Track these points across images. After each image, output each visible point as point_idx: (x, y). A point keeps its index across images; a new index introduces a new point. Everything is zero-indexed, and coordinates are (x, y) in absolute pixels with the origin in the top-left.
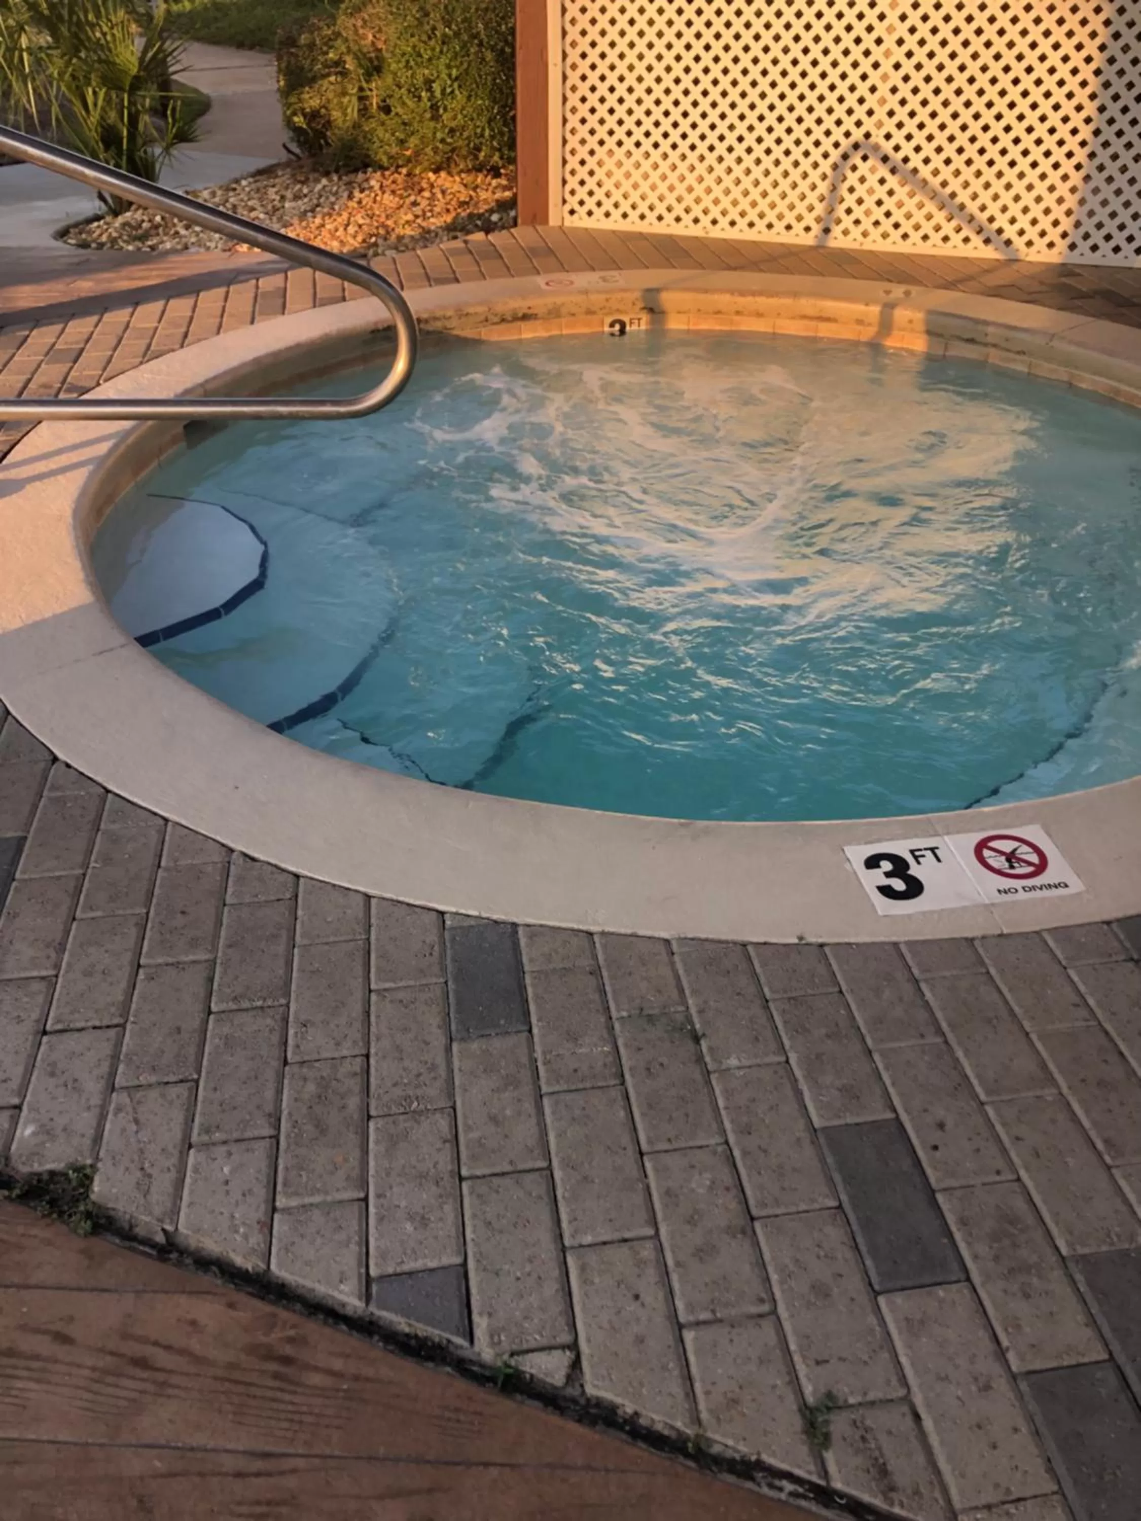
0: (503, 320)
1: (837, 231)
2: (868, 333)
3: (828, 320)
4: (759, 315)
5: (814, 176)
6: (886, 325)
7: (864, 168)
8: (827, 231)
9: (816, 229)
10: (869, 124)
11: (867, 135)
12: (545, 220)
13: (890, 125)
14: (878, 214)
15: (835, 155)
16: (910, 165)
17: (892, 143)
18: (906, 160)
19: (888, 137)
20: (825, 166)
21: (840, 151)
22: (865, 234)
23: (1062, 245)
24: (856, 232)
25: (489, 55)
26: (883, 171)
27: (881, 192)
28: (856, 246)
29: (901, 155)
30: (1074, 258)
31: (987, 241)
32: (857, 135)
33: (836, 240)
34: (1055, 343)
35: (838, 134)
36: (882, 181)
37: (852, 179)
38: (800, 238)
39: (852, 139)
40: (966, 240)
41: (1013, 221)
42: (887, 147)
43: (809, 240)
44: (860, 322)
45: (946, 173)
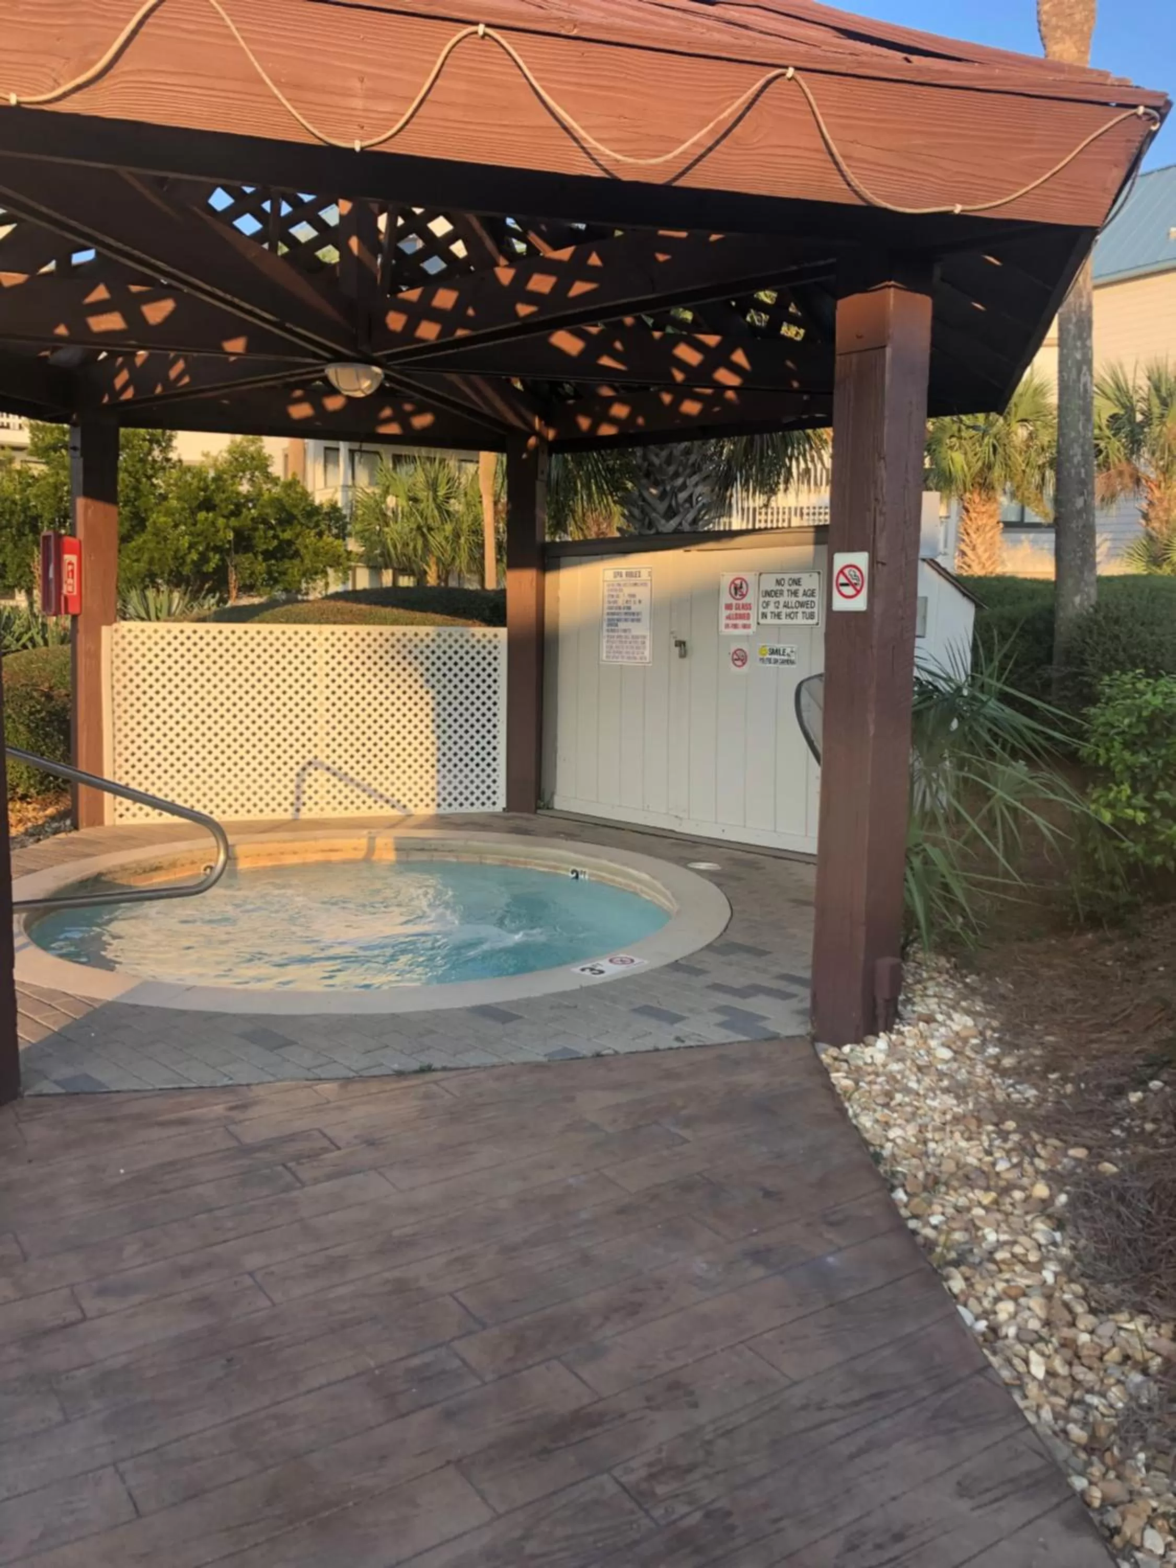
0: (145, 872)
1: (304, 809)
2: (360, 855)
3: (336, 851)
4: (295, 853)
5: (285, 781)
6: (371, 850)
7: (315, 774)
8: (298, 810)
9: (291, 810)
10: (315, 751)
11: (316, 757)
12: (101, 823)
13: (328, 751)
14: (329, 798)
15: (297, 769)
16: (343, 771)
17: (331, 760)
18: (340, 768)
19: (328, 757)
20: (292, 775)
21: (301, 766)
22: (322, 809)
23: (433, 805)
24: (316, 809)
25: (21, 728)
26: (328, 775)
27: (328, 786)
28: (317, 817)
29: (337, 766)
30: (441, 811)
31: (393, 806)
32: (310, 757)
33: (305, 814)
34: (470, 843)
35: (297, 757)
36: (328, 780)
37: (309, 780)
38: (280, 815)
39: (307, 760)
40: (382, 807)
41: (404, 795)
42: (328, 763)
43: (288, 816)
44: (355, 849)
45: (363, 773)
